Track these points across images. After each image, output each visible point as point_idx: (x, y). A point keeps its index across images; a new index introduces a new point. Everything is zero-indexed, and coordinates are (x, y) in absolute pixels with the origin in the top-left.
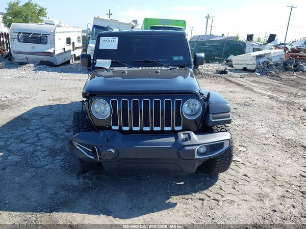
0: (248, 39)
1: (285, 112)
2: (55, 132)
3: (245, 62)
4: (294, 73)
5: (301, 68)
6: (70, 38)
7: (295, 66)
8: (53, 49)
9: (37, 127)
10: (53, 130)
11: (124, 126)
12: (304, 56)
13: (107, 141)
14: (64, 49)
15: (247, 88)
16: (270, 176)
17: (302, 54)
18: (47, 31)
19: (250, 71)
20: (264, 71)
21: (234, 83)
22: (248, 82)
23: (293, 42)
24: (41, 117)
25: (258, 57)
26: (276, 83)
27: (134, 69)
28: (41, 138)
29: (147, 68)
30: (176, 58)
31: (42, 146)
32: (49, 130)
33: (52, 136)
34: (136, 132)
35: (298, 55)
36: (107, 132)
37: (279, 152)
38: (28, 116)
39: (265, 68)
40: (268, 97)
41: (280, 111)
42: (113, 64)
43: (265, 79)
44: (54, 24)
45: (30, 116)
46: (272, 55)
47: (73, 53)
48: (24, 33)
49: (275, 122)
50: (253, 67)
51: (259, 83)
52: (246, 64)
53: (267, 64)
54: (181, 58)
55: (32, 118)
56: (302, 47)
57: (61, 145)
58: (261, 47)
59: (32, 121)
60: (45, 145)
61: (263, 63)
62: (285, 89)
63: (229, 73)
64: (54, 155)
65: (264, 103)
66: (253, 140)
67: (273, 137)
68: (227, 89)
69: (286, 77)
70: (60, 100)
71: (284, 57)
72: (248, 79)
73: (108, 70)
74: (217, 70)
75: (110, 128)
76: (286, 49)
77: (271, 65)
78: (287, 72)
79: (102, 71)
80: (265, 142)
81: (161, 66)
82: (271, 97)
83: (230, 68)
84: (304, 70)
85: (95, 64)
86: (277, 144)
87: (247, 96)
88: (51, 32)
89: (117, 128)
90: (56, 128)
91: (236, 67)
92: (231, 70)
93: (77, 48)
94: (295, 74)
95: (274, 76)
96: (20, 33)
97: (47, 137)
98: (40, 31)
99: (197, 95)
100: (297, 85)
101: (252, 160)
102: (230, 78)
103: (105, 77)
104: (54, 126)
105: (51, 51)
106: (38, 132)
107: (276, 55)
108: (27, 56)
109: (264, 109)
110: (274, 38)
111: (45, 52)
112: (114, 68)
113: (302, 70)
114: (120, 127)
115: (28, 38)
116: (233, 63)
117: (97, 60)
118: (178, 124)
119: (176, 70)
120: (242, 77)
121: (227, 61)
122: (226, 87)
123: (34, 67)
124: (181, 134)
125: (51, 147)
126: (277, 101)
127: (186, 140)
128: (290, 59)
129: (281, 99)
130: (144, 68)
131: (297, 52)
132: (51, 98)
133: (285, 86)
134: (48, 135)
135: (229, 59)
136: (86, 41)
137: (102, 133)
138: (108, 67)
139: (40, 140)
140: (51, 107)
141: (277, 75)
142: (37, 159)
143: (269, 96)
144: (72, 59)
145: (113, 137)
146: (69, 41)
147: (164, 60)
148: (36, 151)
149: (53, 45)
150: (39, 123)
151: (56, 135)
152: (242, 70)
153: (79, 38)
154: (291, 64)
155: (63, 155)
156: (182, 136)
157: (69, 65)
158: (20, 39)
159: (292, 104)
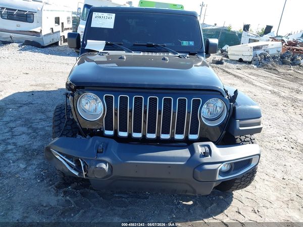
0: (244, 30)
1: (291, 109)
2: (34, 125)
3: (241, 53)
4: (290, 67)
5: (298, 62)
6: (59, 18)
7: (292, 60)
8: (40, 28)
9: (12, 118)
10: (32, 123)
11: (120, 131)
12: (301, 50)
13: (98, 152)
14: (52, 29)
15: (246, 81)
16: (294, 195)
17: (298, 47)
18: (34, 8)
19: (245, 62)
20: (261, 64)
21: (231, 74)
22: (246, 74)
23: (289, 35)
24: (19, 105)
25: (256, 48)
26: (274, 76)
27: (134, 53)
28: (16, 133)
29: (150, 54)
30: (185, 43)
31: (15, 144)
32: (27, 123)
33: (30, 131)
34: (137, 139)
35: (295, 49)
36: (98, 140)
37: (296, 160)
38: (4, 104)
39: (262, 61)
40: (270, 93)
41: (285, 108)
42: (108, 47)
43: (262, 72)
44: (41, 2)
45: (6, 104)
46: (270, 47)
47: (62, 34)
48: (7, 9)
49: (284, 122)
50: (250, 59)
51: (258, 76)
52: (243, 55)
53: (265, 56)
54: (192, 43)
55: (8, 106)
56: (299, 41)
57: (40, 144)
58: (257, 39)
59: (8, 111)
60: (19, 144)
61: (260, 55)
62: (285, 84)
63: (225, 63)
64: (28, 158)
65: (267, 99)
66: (265, 144)
67: (286, 140)
68: (226, 81)
69: (284, 71)
70: (44, 85)
71: (281, 50)
72: (246, 71)
73: (101, 54)
74: (213, 60)
75: (101, 134)
76: (283, 41)
77: (268, 58)
78: (284, 66)
79: (94, 55)
80: (278, 147)
81: (167, 51)
82: (273, 93)
83: (225, 59)
84: (301, 64)
85: (85, 45)
86: (292, 150)
87: (248, 89)
88: (38, 10)
89: (111, 133)
90: (35, 121)
91: (231, 57)
92: (226, 61)
93: (66, 29)
94: (292, 69)
95: (271, 69)
96: (4, 8)
97: (24, 133)
98: (26, 8)
99: (221, 94)
100: (296, 79)
101: (268, 171)
102: (226, 69)
103: (98, 62)
104: (33, 118)
105: (38, 30)
106: (12, 125)
107: (273, 47)
108: (11, 34)
109: (268, 105)
110: (271, 30)
111: (31, 32)
112: (109, 52)
113: (299, 65)
114: (116, 132)
115: (12, 15)
116: (229, 53)
117: (88, 41)
118: (194, 132)
119: (186, 57)
120: (238, 69)
121: (222, 51)
122: (225, 79)
123: (19, 46)
124: (198, 146)
125: (27, 146)
126: (280, 97)
127: (205, 155)
128: (288, 52)
129: (283, 94)
130: (146, 54)
131: (294, 46)
132: (34, 83)
133: (284, 81)
134: (24, 129)
135: (224, 48)
136: (76, 23)
137: (91, 140)
138: (101, 50)
139: (13, 136)
140: (32, 93)
141: (274, 68)
142: (6, 163)
143: (270, 91)
144: (61, 41)
145: (106, 146)
146: (57, 21)
147: (170, 44)
148: (6, 151)
149: (40, 23)
150: (15, 113)
151: (35, 130)
152: (238, 61)
153: (68, 18)
154: (288, 57)
155: (41, 157)
156: (199, 148)
157: (57, 47)
158: (3, 15)
159: (295, 100)
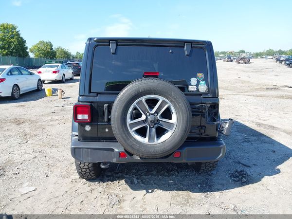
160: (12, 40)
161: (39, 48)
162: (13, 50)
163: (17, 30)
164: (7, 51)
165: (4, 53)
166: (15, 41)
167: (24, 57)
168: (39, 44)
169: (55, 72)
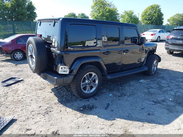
10: (158, 87)
28: (167, 84)
31: (167, 81)
160: (155, 14)
161: (174, 18)
162: (153, 20)
163: (160, 8)
164: (150, 21)
165: (148, 22)
166: (156, 15)
167: (159, 25)
168: (175, 16)
169: (152, 35)
